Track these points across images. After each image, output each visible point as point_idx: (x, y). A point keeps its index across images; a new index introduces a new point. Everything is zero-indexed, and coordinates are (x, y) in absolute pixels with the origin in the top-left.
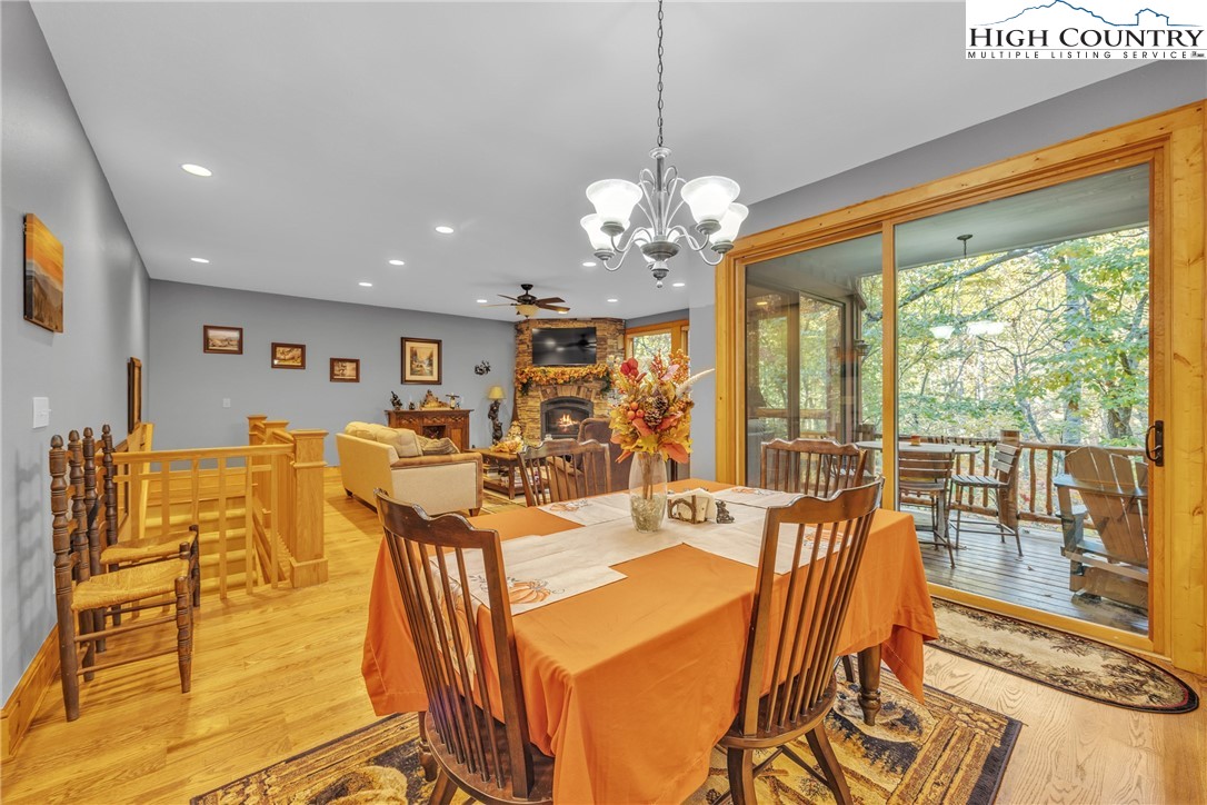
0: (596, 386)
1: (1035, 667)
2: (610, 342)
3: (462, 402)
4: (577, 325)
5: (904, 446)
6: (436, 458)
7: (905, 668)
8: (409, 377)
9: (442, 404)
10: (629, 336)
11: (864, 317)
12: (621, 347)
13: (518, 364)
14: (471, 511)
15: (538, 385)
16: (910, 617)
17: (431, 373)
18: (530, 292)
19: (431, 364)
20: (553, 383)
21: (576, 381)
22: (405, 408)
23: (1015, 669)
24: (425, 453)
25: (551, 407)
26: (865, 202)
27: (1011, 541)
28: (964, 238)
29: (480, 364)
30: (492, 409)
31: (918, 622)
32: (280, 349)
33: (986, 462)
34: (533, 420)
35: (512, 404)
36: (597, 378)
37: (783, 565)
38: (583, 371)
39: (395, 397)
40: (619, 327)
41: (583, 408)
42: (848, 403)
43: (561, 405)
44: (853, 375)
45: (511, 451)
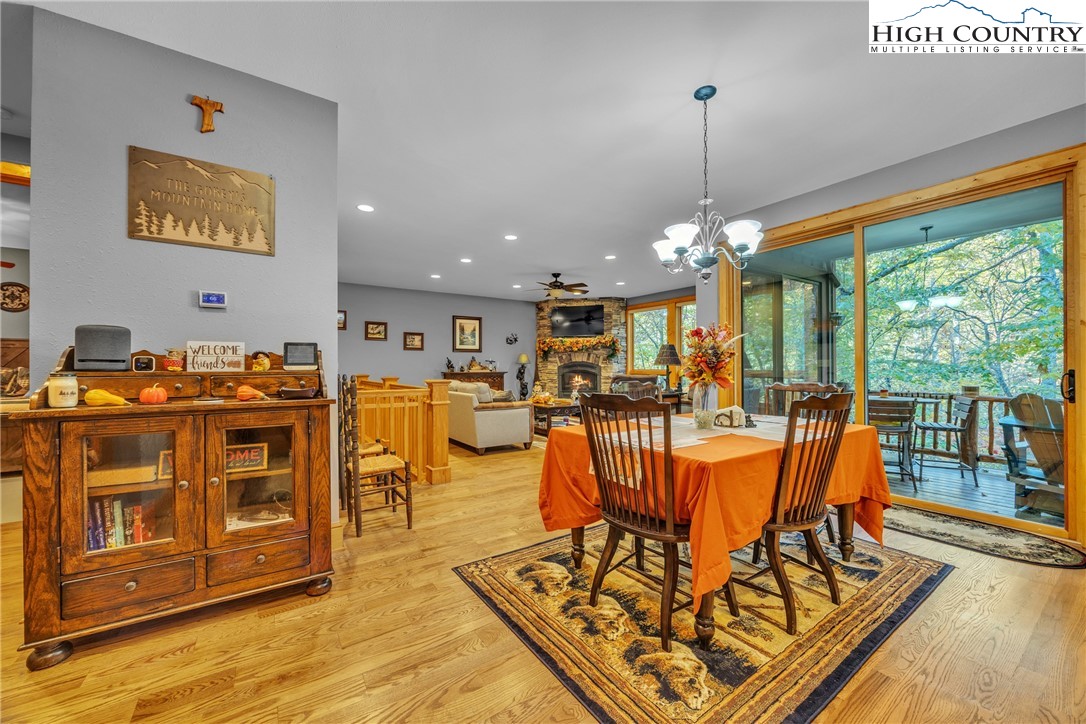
0: (603, 353)
1: (971, 542)
2: (614, 317)
3: (498, 366)
4: (587, 304)
5: (871, 397)
6: (503, 404)
7: (870, 525)
8: (458, 346)
9: (484, 368)
10: (630, 312)
11: (838, 292)
12: (623, 321)
13: (539, 336)
14: (525, 444)
15: (556, 352)
16: (871, 491)
17: (474, 344)
18: (558, 279)
19: (473, 336)
20: (570, 351)
21: (587, 350)
22: (457, 370)
23: (955, 543)
24: (495, 400)
25: (567, 370)
26: (840, 211)
27: (969, 475)
28: (926, 229)
29: (510, 336)
30: (520, 371)
31: (877, 494)
32: (370, 326)
33: (949, 413)
34: (552, 381)
35: (534, 368)
36: (604, 346)
37: (799, 437)
38: (594, 340)
39: (449, 362)
40: (622, 305)
41: (593, 371)
42: (825, 365)
43: (574, 369)
44: (828, 342)
45: (545, 402)
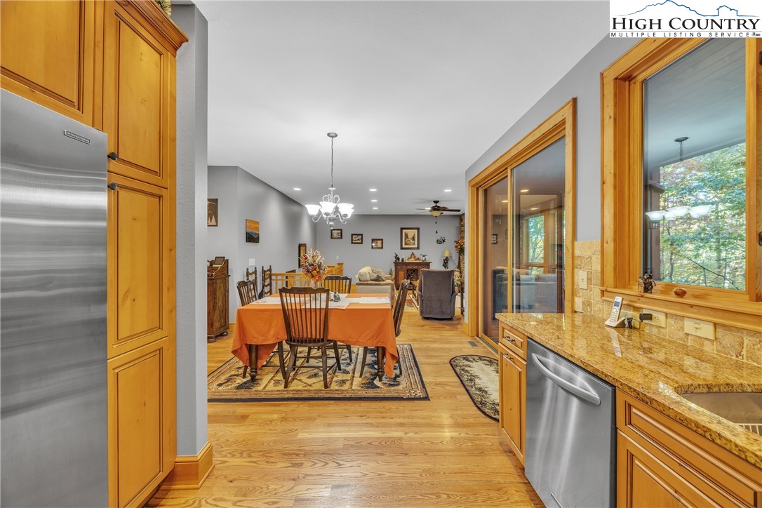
3: (428, 258)
8: (404, 246)
9: (418, 259)
17: (414, 244)
18: (438, 204)
19: (414, 239)
22: (400, 260)
29: (439, 238)
32: (354, 236)
39: (397, 256)
